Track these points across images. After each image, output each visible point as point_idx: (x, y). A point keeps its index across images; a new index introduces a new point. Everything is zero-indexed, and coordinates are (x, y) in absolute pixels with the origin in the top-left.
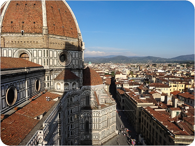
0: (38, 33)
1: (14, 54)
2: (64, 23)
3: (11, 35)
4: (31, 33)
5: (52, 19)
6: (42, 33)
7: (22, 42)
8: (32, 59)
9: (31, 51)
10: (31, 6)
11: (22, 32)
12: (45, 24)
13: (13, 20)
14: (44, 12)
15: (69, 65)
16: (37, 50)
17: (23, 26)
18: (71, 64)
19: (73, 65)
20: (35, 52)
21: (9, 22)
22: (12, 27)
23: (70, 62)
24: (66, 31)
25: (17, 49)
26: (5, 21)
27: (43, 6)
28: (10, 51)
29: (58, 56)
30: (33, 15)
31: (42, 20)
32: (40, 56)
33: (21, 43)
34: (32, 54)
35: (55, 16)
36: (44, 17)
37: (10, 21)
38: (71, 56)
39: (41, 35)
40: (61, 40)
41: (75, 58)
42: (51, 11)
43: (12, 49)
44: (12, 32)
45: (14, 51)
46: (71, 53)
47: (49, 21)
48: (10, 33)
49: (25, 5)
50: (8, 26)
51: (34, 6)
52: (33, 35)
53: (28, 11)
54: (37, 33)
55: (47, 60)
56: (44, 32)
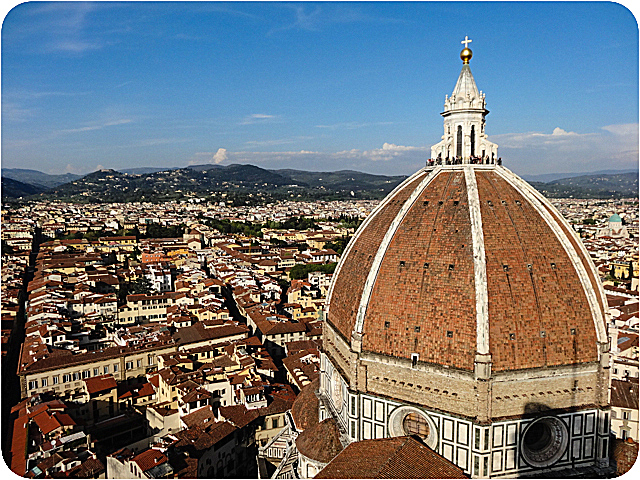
0: (462, 371)
1: (389, 416)
2: (547, 317)
3: (384, 361)
4: (439, 366)
5: (507, 317)
6: (471, 373)
7: (411, 385)
8: (438, 443)
9: (436, 420)
10: (440, 272)
11: (415, 358)
12: (483, 346)
13: (391, 319)
14: (482, 302)
15: (559, 461)
16: (456, 420)
17: (416, 340)
18: (565, 458)
19: (573, 459)
20: (448, 425)
21: (379, 322)
22: (387, 337)
23: (563, 449)
24: (551, 348)
25: (398, 404)
26: (369, 318)
27: (477, 277)
28: (379, 406)
29: (520, 439)
30: (445, 306)
31: (473, 326)
32: (463, 439)
33: (410, 388)
34: (438, 429)
35: (516, 299)
36: (482, 318)
37: (383, 320)
38: (565, 431)
39: (469, 379)
40: (535, 383)
41: (581, 434)
42: (504, 286)
43: (386, 402)
44: (387, 355)
45: (391, 408)
46: (567, 420)
47: (497, 328)
48: (380, 355)
49: (422, 270)
50: (376, 335)
51: (450, 274)
52: (445, 375)
53: (431, 292)
54: (457, 369)
55: (486, 459)
56: (480, 371)
